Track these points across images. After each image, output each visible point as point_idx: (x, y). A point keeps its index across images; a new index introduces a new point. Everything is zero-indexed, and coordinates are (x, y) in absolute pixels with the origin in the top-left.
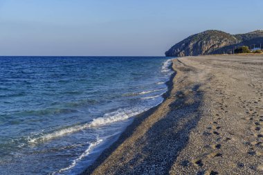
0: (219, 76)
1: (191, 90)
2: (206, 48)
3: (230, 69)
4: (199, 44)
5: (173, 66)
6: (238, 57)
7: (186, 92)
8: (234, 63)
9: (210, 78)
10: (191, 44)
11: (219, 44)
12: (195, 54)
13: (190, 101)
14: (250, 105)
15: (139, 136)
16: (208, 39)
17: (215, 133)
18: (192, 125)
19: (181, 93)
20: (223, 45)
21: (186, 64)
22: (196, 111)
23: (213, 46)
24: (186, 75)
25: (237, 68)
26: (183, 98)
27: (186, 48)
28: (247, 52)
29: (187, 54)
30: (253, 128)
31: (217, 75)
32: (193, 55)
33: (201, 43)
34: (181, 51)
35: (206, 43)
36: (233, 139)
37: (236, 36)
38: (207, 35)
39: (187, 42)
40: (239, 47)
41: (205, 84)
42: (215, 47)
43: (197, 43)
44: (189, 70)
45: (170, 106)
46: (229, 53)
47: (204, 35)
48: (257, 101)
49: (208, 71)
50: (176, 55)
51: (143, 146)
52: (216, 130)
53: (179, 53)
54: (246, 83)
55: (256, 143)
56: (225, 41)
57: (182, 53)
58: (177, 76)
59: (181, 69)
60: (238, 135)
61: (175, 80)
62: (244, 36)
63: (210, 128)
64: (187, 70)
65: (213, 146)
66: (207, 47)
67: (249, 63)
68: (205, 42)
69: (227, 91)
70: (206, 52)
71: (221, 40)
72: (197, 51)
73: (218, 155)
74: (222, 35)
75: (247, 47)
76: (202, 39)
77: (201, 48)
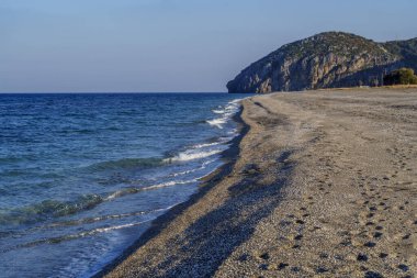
0: (334, 135)
1: (273, 161)
2: (319, 72)
3: (363, 119)
4: (304, 63)
5: (244, 116)
6: (388, 93)
7: (263, 164)
8: (375, 107)
9: (317, 137)
10: (287, 64)
11: (349, 64)
12: (296, 87)
13: (269, 179)
14: (374, 183)
15: (172, 235)
16: (325, 53)
17: (299, 222)
18: (264, 213)
19: (253, 166)
20: (359, 65)
21: (271, 109)
22: (275, 194)
23: (335, 69)
24: (269, 133)
25: (378, 117)
26: (256, 174)
27: (276, 74)
28: (412, 82)
29: (277, 86)
30: (363, 214)
31: (332, 132)
32: (291, 90)
33: (309, 62)
34: (264, 80)
35: (321, 62)
36: (325, 229)
37: (387, 45)
38: (322, 44)
39: (276, 58)
40: (394, 70)
41: (303, 149)
42: (340, 71)
43: (300, 62)
44: (276, 122)
45: (230, 189)
46: (372, 85)
47: (316, 44)
48: (389, 176)
49: (316, 124)
50: (252, 90)
51: (179, 247)
52: (302, 219)
53: (259, 85)
54: (384, 146)
55: (358, 232)
56: (364, 56)
57: (265, 86)
58: (251, 136)
59: (259, 120)
60: (334, 224)
61: (245, 143)
62: (404, 45)
63: (292, 216)
64: (273, 122)
65: (292, 238)
66: (321, 72)
67: (405, 107)
68: (317, 59)
69: (341, 161)
70: (321, 81)
71: (353, 54)
72: (300, 79)
73: (295, 247)
74: (355, 43)
75: (412, 71)
76: (309, 53)
77: (308, 74)
